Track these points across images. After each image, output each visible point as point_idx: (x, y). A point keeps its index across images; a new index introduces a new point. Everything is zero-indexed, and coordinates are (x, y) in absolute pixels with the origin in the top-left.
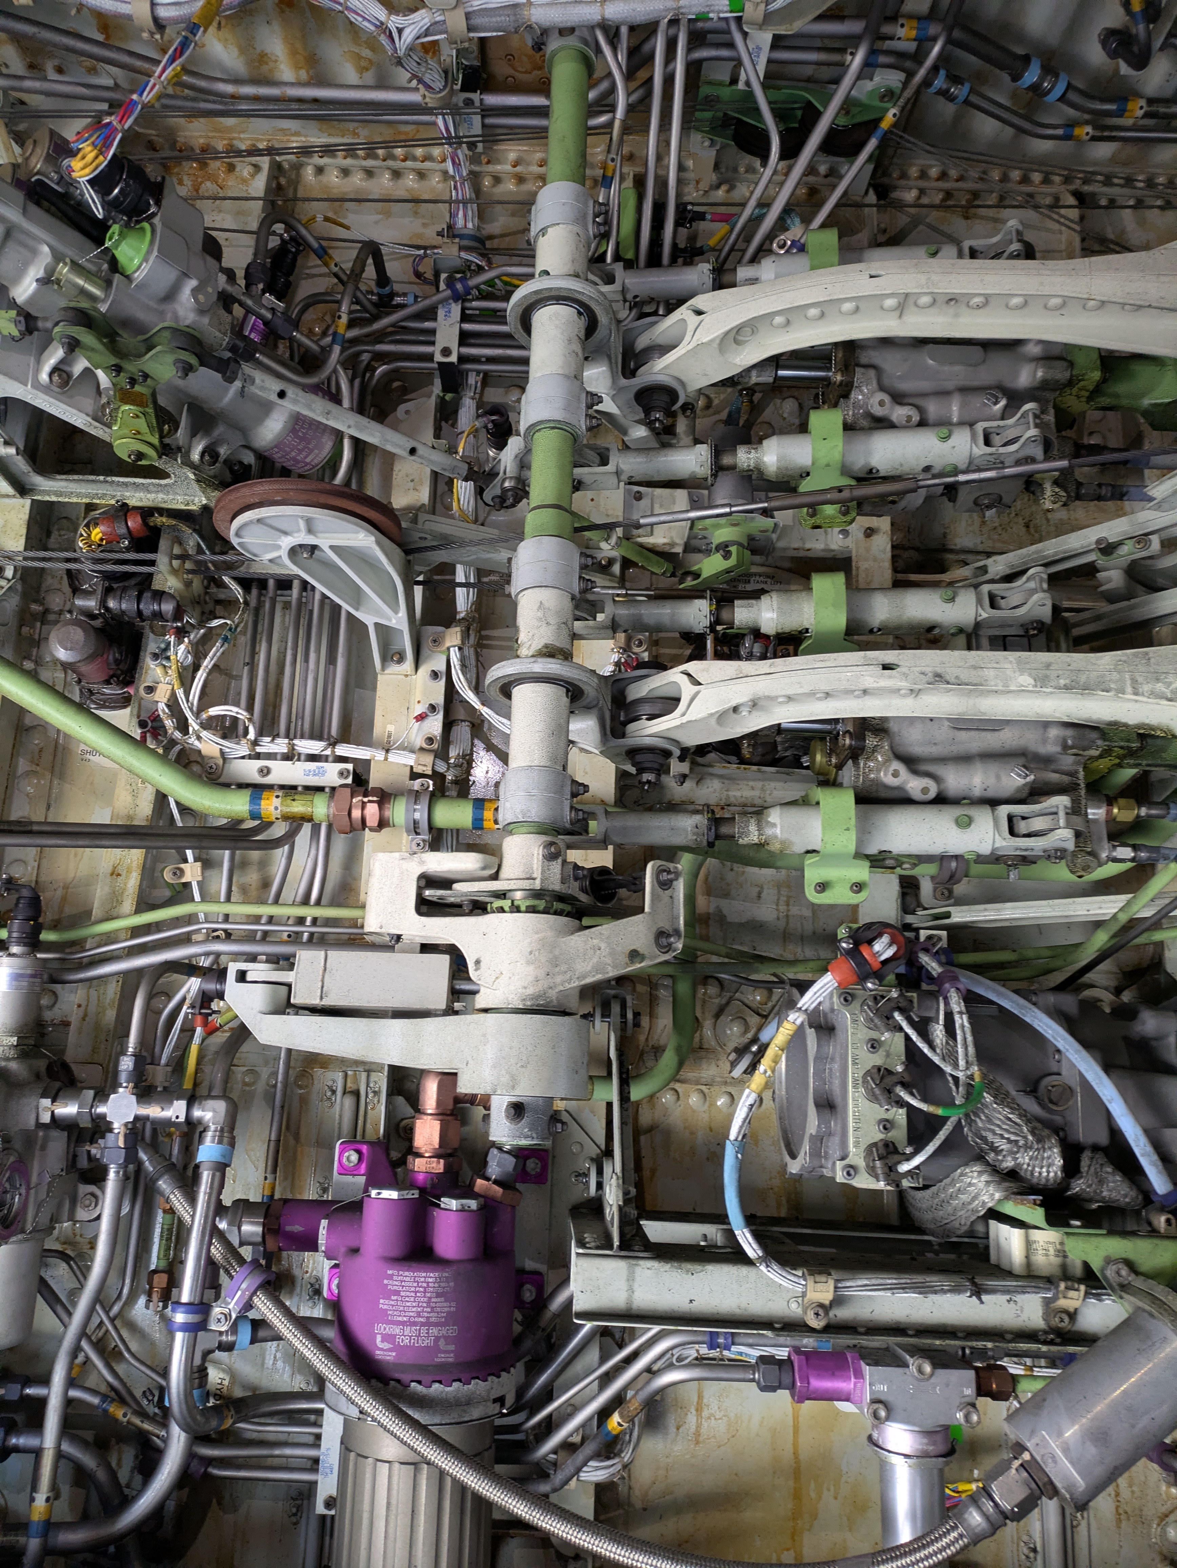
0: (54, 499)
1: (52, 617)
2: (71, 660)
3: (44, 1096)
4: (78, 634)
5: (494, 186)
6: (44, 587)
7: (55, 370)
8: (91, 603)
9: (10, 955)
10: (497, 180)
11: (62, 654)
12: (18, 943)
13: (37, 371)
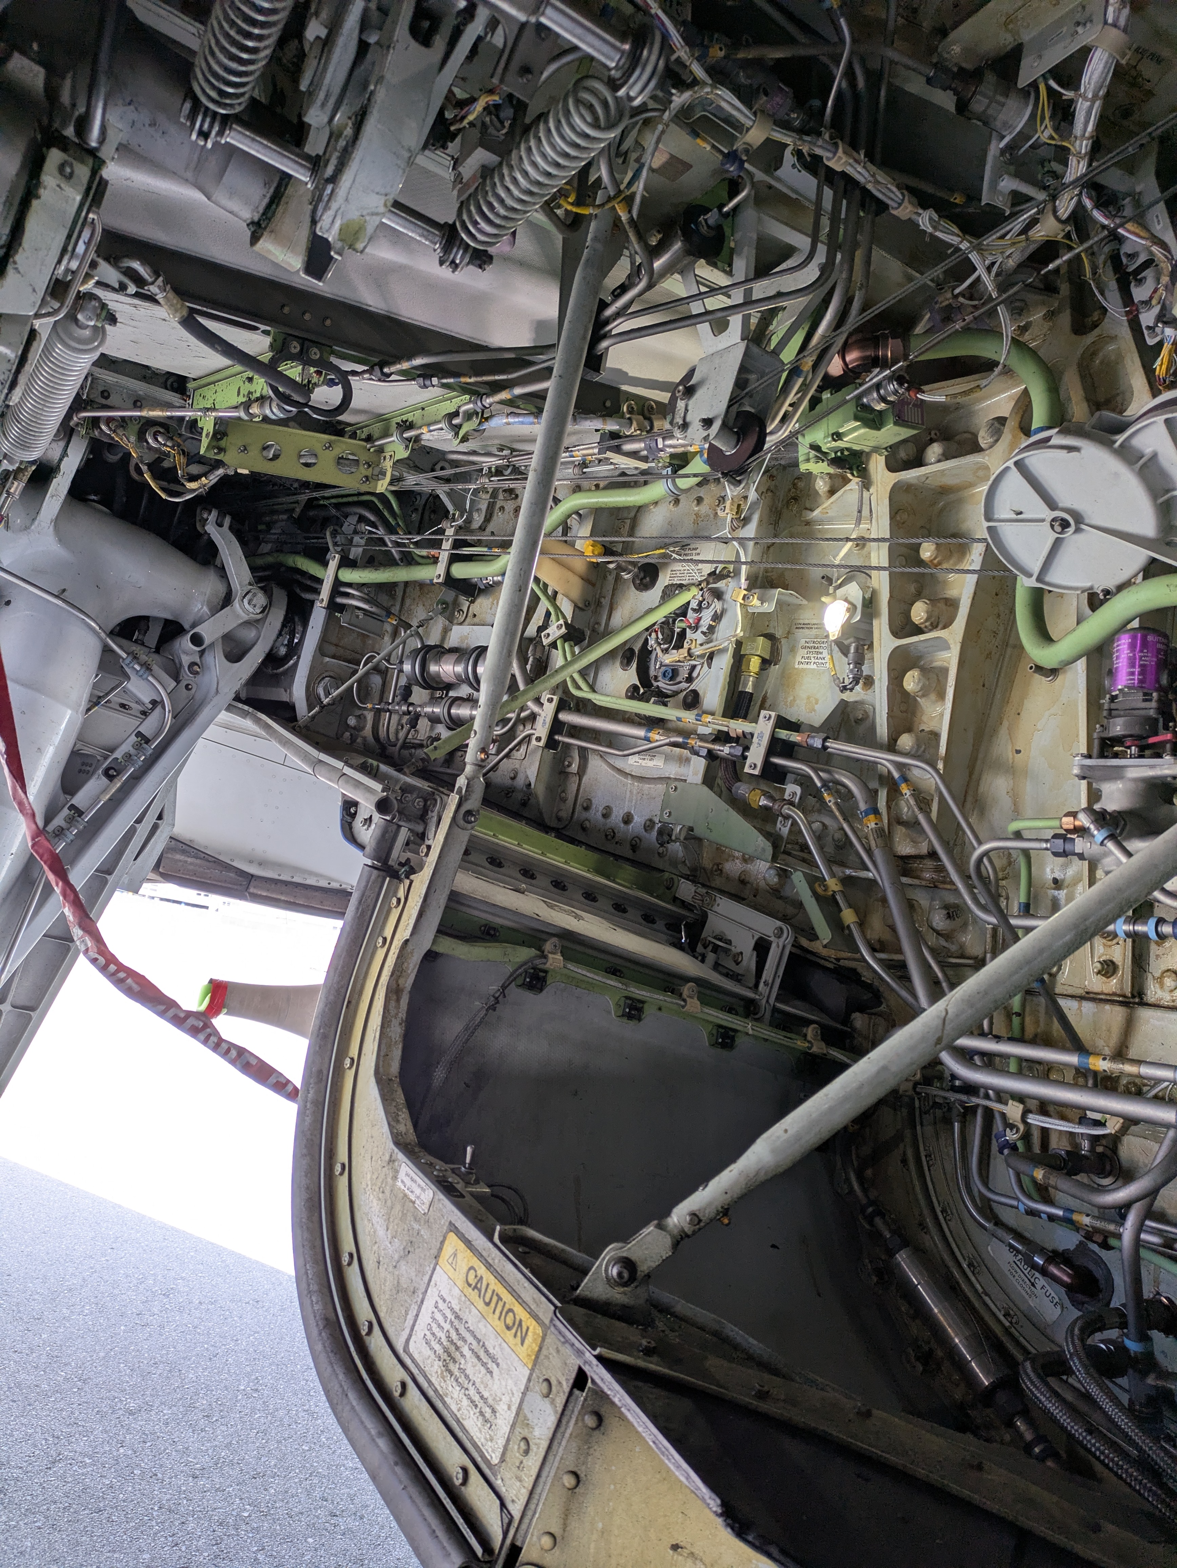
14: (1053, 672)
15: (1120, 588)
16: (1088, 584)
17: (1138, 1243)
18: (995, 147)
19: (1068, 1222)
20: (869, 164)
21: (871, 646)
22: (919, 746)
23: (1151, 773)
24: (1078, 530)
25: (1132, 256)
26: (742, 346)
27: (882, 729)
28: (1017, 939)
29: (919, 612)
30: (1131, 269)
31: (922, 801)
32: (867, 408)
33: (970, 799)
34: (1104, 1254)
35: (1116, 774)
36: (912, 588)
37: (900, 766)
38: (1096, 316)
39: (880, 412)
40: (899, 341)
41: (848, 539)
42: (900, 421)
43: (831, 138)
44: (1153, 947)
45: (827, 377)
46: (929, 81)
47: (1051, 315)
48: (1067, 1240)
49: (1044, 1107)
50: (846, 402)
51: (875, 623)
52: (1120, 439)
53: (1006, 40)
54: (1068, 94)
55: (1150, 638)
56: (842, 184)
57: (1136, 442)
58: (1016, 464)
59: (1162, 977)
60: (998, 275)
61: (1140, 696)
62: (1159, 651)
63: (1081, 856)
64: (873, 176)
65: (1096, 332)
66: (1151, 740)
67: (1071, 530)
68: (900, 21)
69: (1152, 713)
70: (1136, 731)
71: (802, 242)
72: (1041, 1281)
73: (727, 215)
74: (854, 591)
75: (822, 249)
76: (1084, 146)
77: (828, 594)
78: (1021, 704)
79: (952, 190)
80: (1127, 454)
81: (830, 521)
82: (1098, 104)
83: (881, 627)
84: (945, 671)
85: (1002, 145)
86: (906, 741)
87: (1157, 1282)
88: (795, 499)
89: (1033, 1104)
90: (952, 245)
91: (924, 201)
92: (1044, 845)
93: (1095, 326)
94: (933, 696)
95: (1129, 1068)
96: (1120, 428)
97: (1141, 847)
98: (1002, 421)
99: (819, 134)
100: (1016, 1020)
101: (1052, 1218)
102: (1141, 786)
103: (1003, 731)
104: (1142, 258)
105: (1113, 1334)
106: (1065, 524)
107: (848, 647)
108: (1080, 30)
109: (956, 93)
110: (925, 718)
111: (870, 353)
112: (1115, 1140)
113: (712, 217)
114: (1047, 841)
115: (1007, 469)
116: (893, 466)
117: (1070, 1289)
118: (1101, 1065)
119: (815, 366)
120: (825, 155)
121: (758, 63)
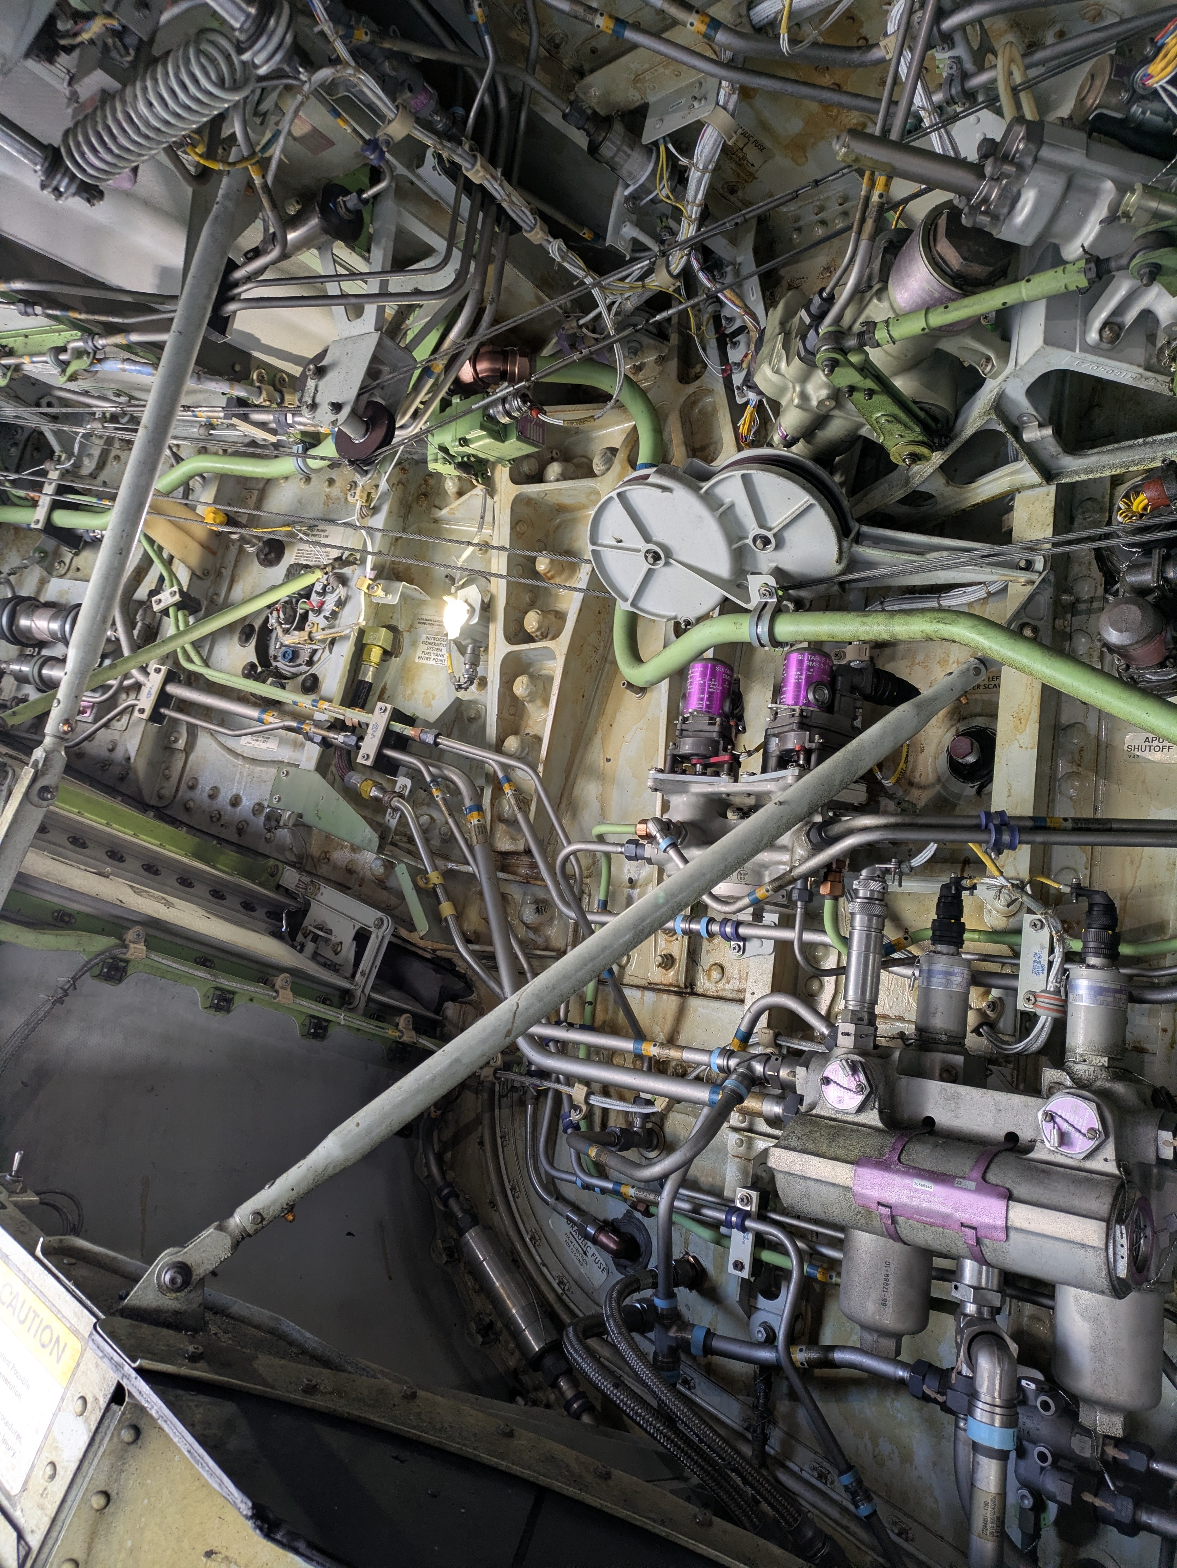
0: (1084, 477)
1: (1083, 606)
2: (1127, 642)
4: (1134, 613)
6: (1071, 577)
7: (1106, 324)
8: (1147, 577)
9: (1089, 966)
11: (1114, 637)
12: (1097, 954)
13: (1084, 333)
14: (641, 690)
15: (700, 620)
16: (673, 614)
17: (672, 1209)
18: (621, 194)
19: (616, 1193)
20: (505, 183)
21: (486, 649)
22: (523, 749)
23: (710, 789)
24: (667, 564)
25: (731, 320)
26: (376, 336)
27: (492, 730)
28: (591, 933)
29: (532, 621)
30: (728, 331)
31: (523, 801)
32: (492, 419)
33: (564, 801)
34: (646, 1221)
35: (682, 788)
36: (527, 598)
37: (504, 767)
38: (698, 368)
39: (505, 425)
40: (525, 360)
41: (469, 543)
42: (523, 437)
43: (471, 149)
44: (705, 943)
45: (457, 381)
46: (565, 116)
47: (661, 360)
48: (616, 1210)
49: (606, 1090)
50: (472, 411)
51: (491, 626)
52: (706, 486)
53: (635, 97)
54: (684, 161)
55: (718, 669)
56: (479, 196)
57: (719, 491)
58: (619, 495)
59: (710, 970)
60: (617, 314)
61: (706, 720)
62: (724, 680)
63: (649, 861)
64: (509, 196)
65: (697, 383)
66: (713, 760)
67: (662, 562)
68: (543, 52)
69: (715, 735)
70: (701, 751)
71: (439, 244)
72: (592, 1249)
73: (366, 202)
74: (473, 593)
75: (457, 254)
76: (694, 211)
77: (450, 594)
78: (614, 716)
79: (582, 225)
80: (711, 501)
81: (457, 521)
82: (707, 176)
83: (497, 631)
84: (551, 679)
85: (627, 193)
86: (512, 743)
87: (686, 1243)
88: (425, 495)
89: (596, 1087)
90: (577, 278)
91: (555, 230)
92: (619, 849)
93: (697, 377)
94: (539, 702)
95: (674, 1054)
96: (706, 476)
97: (697, 855)
98: (613, 451)
99: (460, 143)
100: (588, 1008)
101: (603, 1191)
102: (702, 800)
103: (597, 740)
104: (737, 324)
105: (648, 1293)
106: (657, 557)
107: (466, 647)
108: (696, 104)
109: (589, 135)
110: (531, 723)
111: (499, 366)
112: (662, 1117)
113: (351, 201)
114: (622, 845)
115: (611, 498)
116: (517, 478)
117: (616, 1255)
118: (651, 1050)
119: (448, 367)
120: (465, 165)
121: (404, 57)
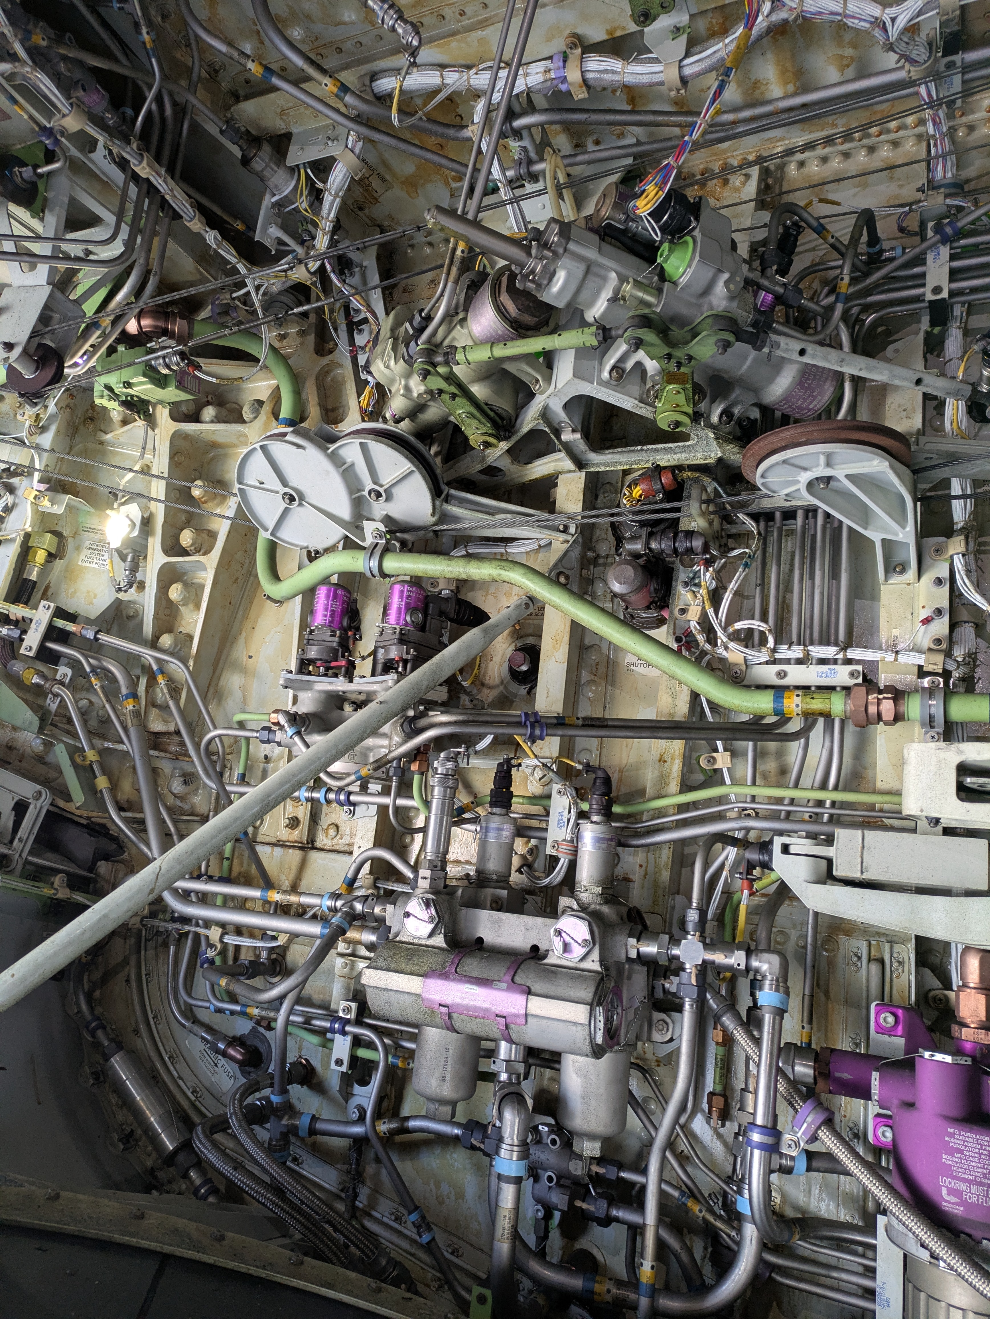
0: (603, 469)
1: (601, 561)
2: (624, 592)
3: (631, 935)
4: (629, 571)
5: (968, 134)
6: (594, 539)
7: (614, 367)
8: (638, 546)
9: (592, 822)
10: (971, 128)
11: (617, 587)
12: (598, 814)
13: (600, 371)
14: (279, 602)
15: (327, 550)
16: (305, 544)
17: (288, 1022)
18: (268, 200)
19: (243, 1014)
20: (169, 179)
21: (145, 557)
22: (176, 646)
23: (330, 688)
24: (300, 505)
25: (358, 311)
26: (48, 289)
27: (148, 628)
28: (231, 802)
29: (186, 538)
30: (356, 320)
31: (174, 690)
32: (153, 369)
33: (212, 690)
34: (268, 1034)
35: (308, 686)
36: (183, 517)
37: (158, 660)
38: (331, 345)
39: (165, 375)
40: (184, 323)
41: (131, 470)
42: (181, 386)
43: (139, 149)
44: (325, 807)
45: (124, 333)
46: (222, 132)
47: (302, 333)
48: (243, 1027)
49: (239, 930)
50: (135, 364)
51: (150, 540)
52: (332, 447)
53: (280, 126)
54: (320, 185)
55: (339, 592)
56: (145, 186)
57: (342, 452)
58: (261, 447)
59: (327, 829)
60: (264, 294)
61: (328, 632)
62: (344, 602)
63: (279, 744)
64: (171, 190)
65: (330, 357)
66: (333, 664)
67: (296, 503)
68: (204, 74)
69: (335, 645)
70: (324, 656)
71: (110, 218)
72: (222, 1061)
73: (41, 176)
74: (134, 510)
75: (125, 230)
76: (328, 226)
77: (113, 509)
78: (256, 621)
79: (236, 217)
80: (336, 459)
81: (121, 445)
82: (338, 200)
83: (155, 544)
84: (202, 587)
85: (273, 200)
86: (166, 640)
87: (300, 1049)
88: (92, 419)
89: (231, 928)
90: (230, 263)
91: (212, 222)
92: (255, 734)
93: (331, 352)
94: (191, 606)
95: (293, 899)
96: (333, 439)
97: (318, 740)
98: (260, 403)
99: (128, 143)
100: (226, 863)
101: (233, 1013)
102: (323, 696)
103: (241, 640)
104: (362, 316)
105: (267, 1092)
106: (292, 499)
107: (126, 556)
108: (330, 143)
109: (241, 149)
110: (183, 623)
111: (161, 324)
112: (284, 949)
113: (27, 172)
114: (257, 731)
115: (255, 449)
116: (176, 417)
117: (241, 1064)
118: (275, 896)
119: (114, 323)
120: (133, 161)
121: (80, 63)
